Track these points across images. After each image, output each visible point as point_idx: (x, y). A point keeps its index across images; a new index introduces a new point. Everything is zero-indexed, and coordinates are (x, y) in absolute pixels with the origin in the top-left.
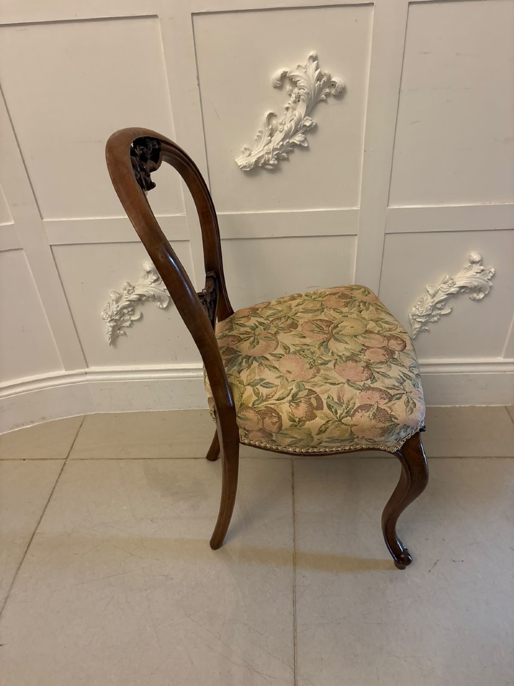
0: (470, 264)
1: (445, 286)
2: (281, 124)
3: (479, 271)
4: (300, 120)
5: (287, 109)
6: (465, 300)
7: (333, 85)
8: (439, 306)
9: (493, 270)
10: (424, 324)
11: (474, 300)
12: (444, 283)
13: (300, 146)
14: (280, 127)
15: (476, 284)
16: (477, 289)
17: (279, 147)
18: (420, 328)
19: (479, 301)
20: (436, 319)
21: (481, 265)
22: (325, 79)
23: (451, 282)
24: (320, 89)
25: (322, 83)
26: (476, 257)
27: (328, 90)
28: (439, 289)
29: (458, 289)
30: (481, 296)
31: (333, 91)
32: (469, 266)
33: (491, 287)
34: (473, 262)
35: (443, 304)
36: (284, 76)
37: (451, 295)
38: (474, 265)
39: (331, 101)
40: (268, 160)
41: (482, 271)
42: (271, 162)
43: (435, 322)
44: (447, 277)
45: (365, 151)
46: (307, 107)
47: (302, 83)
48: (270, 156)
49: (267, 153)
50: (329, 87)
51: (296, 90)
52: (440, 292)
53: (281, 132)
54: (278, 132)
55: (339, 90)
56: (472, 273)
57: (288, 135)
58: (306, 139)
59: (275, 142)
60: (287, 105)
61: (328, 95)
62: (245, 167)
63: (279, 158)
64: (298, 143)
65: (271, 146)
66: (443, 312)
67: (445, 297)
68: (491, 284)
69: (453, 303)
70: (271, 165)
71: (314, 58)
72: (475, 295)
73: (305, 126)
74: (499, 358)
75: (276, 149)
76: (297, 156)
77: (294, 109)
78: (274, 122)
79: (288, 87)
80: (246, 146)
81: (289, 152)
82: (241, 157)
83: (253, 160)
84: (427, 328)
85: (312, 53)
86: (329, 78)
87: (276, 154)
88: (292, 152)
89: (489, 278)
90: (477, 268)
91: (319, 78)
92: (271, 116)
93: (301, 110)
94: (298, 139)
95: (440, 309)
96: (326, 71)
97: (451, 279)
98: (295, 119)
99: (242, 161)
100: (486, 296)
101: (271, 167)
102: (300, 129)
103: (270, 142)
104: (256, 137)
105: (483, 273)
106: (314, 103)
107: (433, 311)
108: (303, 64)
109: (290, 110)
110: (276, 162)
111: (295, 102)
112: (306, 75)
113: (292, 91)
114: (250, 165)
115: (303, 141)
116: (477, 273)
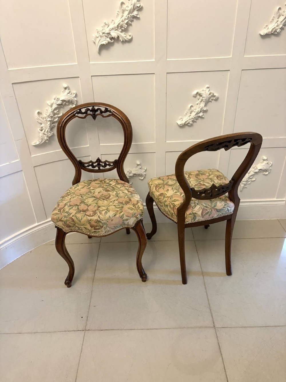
0: (263, 161)
1: (253, 169)
2: (195, 109)
3: (266, 163)
4: (202, 108)
5: (197, 104)
6: (261, 174)
7: (215, 96)
8: (251, 177)
9: (271, 163)
10: (245, 185)
11: (265, 175)
12: (253, 168)
13: (201, 117)
14: (195, 111)
15: (265, 168)
16: (266, 170)
17: (193, 117)
18: (243, 186)
19: (266, 175)
20: (250, 183)
21: (267, 161)
22: (212, 94)
23: (256, 168)
24: (210, 98)
25: (211, 96)
26: (265, 158)
27: (212, 98)
28: (251, 171)
29: (258, 170)
30: (267, 173)
31: (214, 98)
32: (263, 162)
33: (271, 169)
34: (264, 160)
35: (253, 176)
36: (197, 93)
37: (256, 173)
38: (264, 161)
39: (213, 101)
40: (189, 122)
41: (268, 163)
42: (191, 123)
43: (249, 184)
44: (254, 166)
45: (225, 119)
46: (205, 104)
47: (204, 96)
48: (190, 121)
49: (189, 120)
50: (213, 97)
51: (201, 98)
52: (251, 172)
53: (195, 112)
54: (193, 112)
55: (217, 98)
56: (264, 164)
57: (197, 113)
58: (203, 115)
59: (192, 116)
60: (197, 103)
61: (212, 100)
62: (180, 125)
63: (193, 121)
64: (201, 116)
65: (191, 117)
66: (253, 180)
67: (254, 173)
68: (271, 168)
69: (256, 176)
70: (190, 124)
71: (208, 88)
72: (265, 173)
73: (204, 110)
74: (274, 199)
75: (193, 118)
76: (199, 121)
77: (200, 104)
78: (192, 108)
79: (198, 97)
80: (181, 117)
81: (197, 119)
82: (179, 121)
83: (183, 122)
84: (246, 186)
85: (208, 86)
86: (213, 94)
87: (192, 120)
88: (198, 119)
89: (270, 166)
90: (265, 162)
91: (210, 94)
92: (192, 106)
93: (202, 105)
94: (201, 114)
95: (251, 179)
96: (212, 92)
97: (256, 167)
98: (201, 108)
99: (180, 122)
100: (269, 173)
101: (190, 125)
102: (202, 111)
103: (190, 115)
104: (185, 114)
105: (268, 164)
106: (207, 102)
107: (249, 179)
108: (204, 89)
109: (198, 105)
110: (192, 123)
111: (200, 102)
112: (205, 93)
113: (199, 98)
114: (182, 124)
115: (202, 116)
116: (266, 164)
